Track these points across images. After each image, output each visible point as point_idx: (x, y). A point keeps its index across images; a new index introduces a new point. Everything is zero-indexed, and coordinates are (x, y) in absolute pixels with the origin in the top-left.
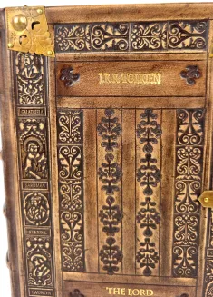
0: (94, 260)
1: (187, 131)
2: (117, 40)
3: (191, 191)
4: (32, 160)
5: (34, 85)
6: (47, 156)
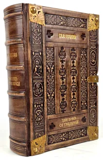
0: (58, 108)
2: (64, 22)
3: (85, 77)
4: (37, 68)
5: (38, 37)
6: (42, 66)
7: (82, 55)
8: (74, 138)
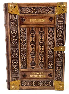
0: (29, 65)
1: (50, 33)
2: (34, 11)
3: (51, 47)
4: (14, 41)
5: (14, 22)
6: (18, 39)
7: (49, 32)
8: (42, 86)
